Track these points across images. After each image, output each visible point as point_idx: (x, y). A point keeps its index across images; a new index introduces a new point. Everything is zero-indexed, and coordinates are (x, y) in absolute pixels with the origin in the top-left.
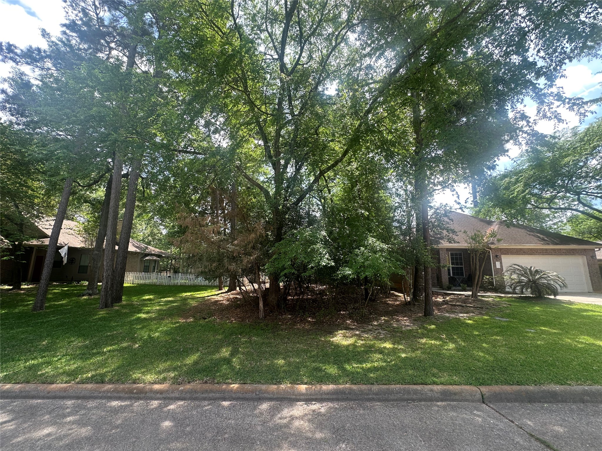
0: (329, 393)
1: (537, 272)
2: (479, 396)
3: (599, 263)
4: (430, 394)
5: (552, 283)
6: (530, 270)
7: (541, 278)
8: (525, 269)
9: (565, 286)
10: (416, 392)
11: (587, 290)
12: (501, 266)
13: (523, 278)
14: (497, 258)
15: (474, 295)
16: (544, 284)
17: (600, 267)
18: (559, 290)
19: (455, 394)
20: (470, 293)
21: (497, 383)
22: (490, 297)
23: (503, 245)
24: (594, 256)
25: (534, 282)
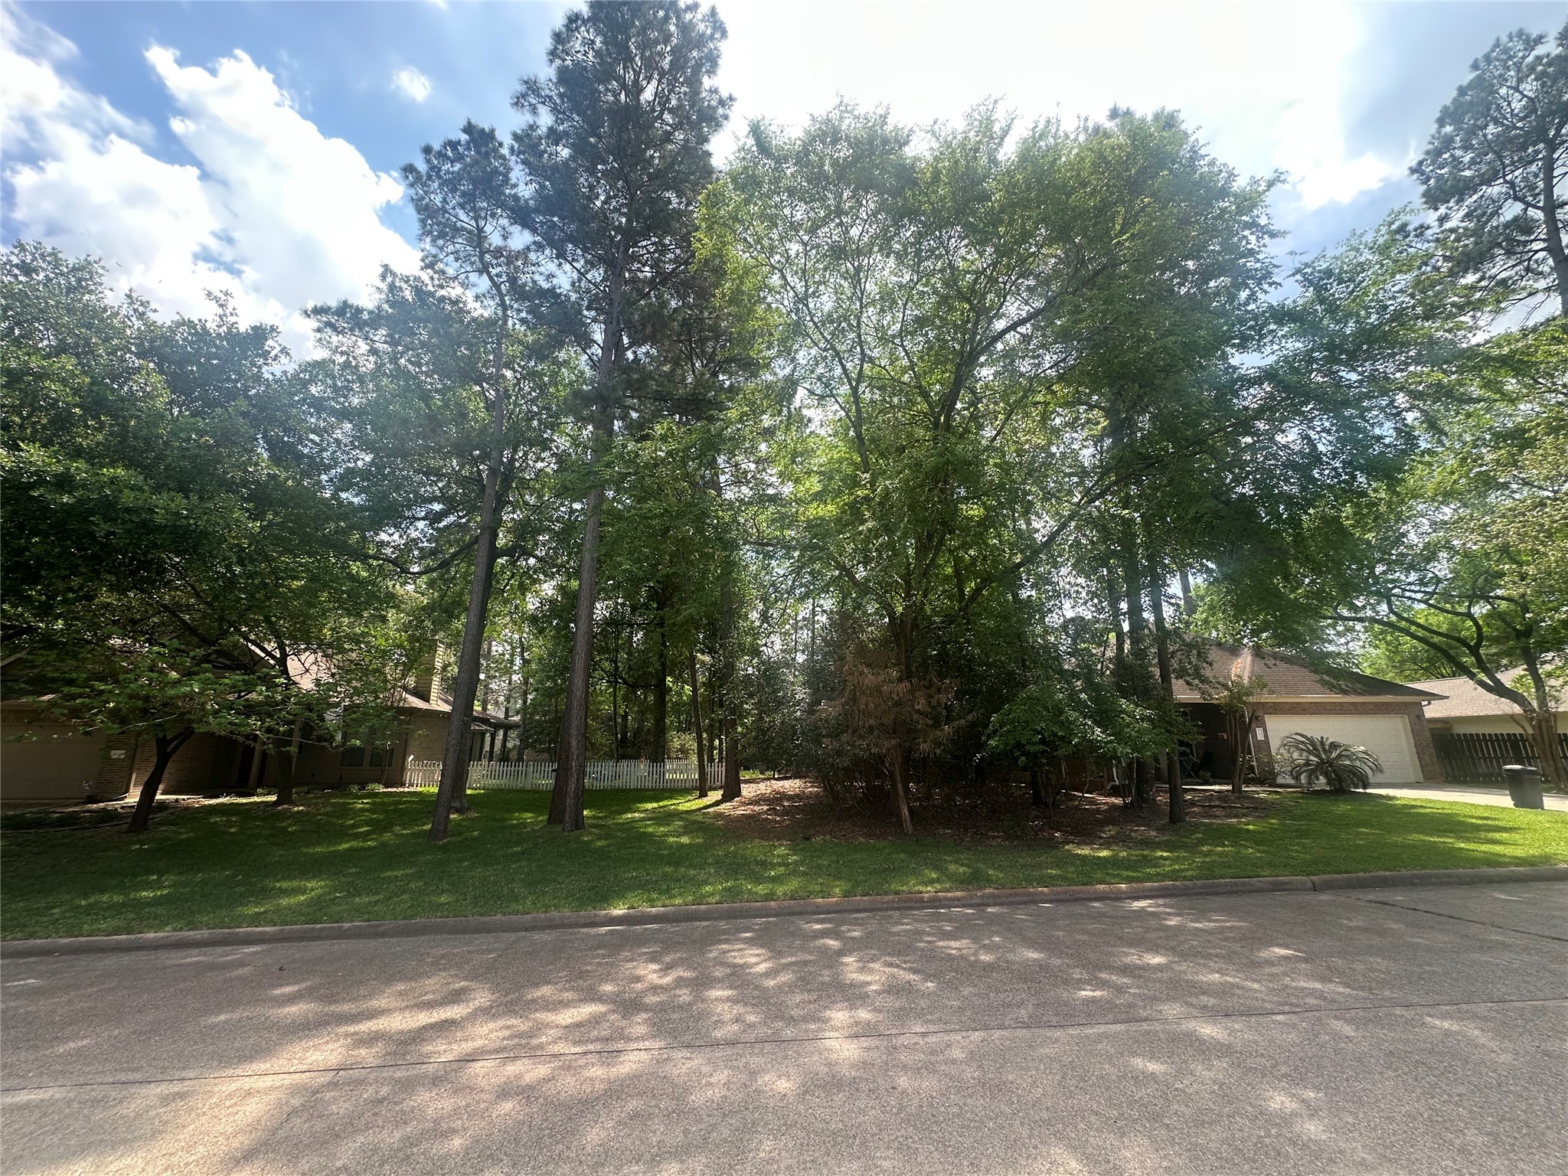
0: (1151, 889)
1: (1334, 746)
2: (1309, 885)
3: (1432, 726)
4: (1259, 885)
5: (1358, 763)
6: (1322, 743)
7: (1340, 756)
8: (1312, 742)
9: (1378, 769)
10: (1244, 884)
11: (1412, 779)
12: (1266, 736)
13: (1312, 758)
14: (1257, 720)
15: (1237, 790)
16: (1346, 766)
17: (1433, 735)
18: (1371, 781)
19: (1286, 884)
20: (1230, 788)
21: (1324, 873)
22: (1261, 792)
23: (1266, 698)
24: (1420, 715)
25: (1330, 763)
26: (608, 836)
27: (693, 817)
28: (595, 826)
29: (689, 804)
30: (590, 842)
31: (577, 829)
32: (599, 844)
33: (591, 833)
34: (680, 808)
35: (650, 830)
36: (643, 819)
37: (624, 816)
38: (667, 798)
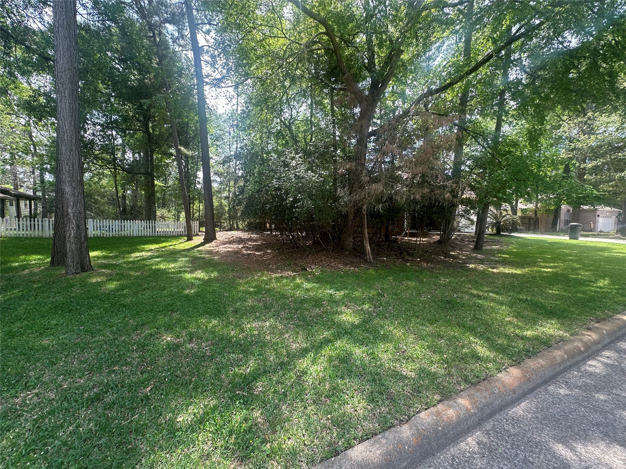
26: (121, 276)
27: (191, 253)
28: (105, 266)
29: (182, 245)
30: (98, 284)
31: (83, 270)
32: (112, 286)
33: (100, 275)
34: (177, 247)
35: (162, 266)
36: (152, 257)
37: (133, 255)
38: (164, 242)
